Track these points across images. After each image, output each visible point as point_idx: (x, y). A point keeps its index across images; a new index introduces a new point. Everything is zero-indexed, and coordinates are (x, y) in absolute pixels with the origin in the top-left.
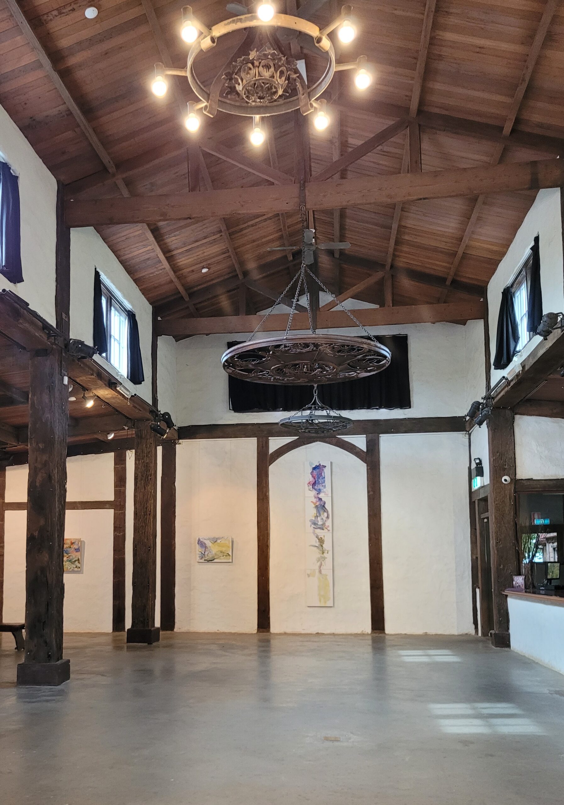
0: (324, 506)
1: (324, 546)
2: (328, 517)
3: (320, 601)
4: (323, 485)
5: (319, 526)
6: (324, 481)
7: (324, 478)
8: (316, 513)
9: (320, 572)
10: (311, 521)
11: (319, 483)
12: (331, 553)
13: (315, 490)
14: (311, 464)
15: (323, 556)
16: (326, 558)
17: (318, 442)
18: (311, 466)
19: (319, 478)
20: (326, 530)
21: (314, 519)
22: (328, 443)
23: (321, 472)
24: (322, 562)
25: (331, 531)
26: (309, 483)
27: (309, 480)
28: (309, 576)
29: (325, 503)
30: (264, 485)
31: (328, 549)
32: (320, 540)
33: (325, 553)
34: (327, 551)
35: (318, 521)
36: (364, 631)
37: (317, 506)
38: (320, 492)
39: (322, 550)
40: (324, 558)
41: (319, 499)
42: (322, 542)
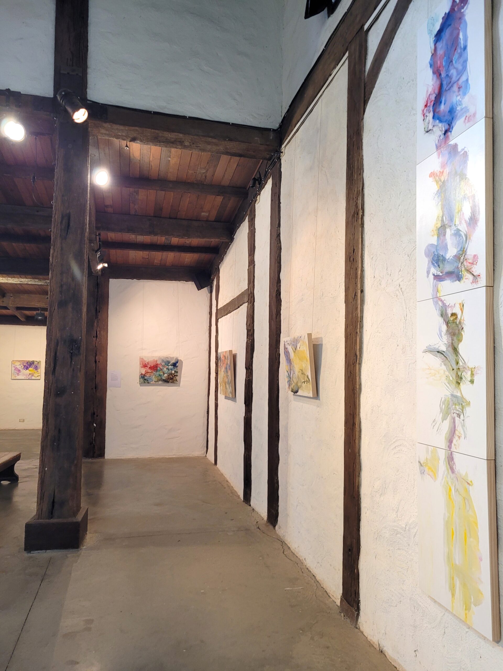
2: (473, 219)
3: (452, 591)
4: (461, 82)
5: (448, 268)
6: (465, 62)
8: (441, 214)
9: (450, 461)
10: (428, 251)
11: (451, 85)
13: (441, 120)
14: (431, 24)
16: (469, 403)
18: (431, 32)
19: (452, 61)
20: (467, 281)
21: (435, 240)
23: (455, 34)
26: (425, 106)
27: (427, 91)
28: (422, 468)
29: (465, 158)
31: (471, 365)
32: (450, 323)
33: (465, 383)
34: (469, 373)
35: (446, 248)
37: (444, 182)
38: (453, 119)
39: (455, 367)
40: (462, 405)
41: (449, 153)
42: (457, 332)
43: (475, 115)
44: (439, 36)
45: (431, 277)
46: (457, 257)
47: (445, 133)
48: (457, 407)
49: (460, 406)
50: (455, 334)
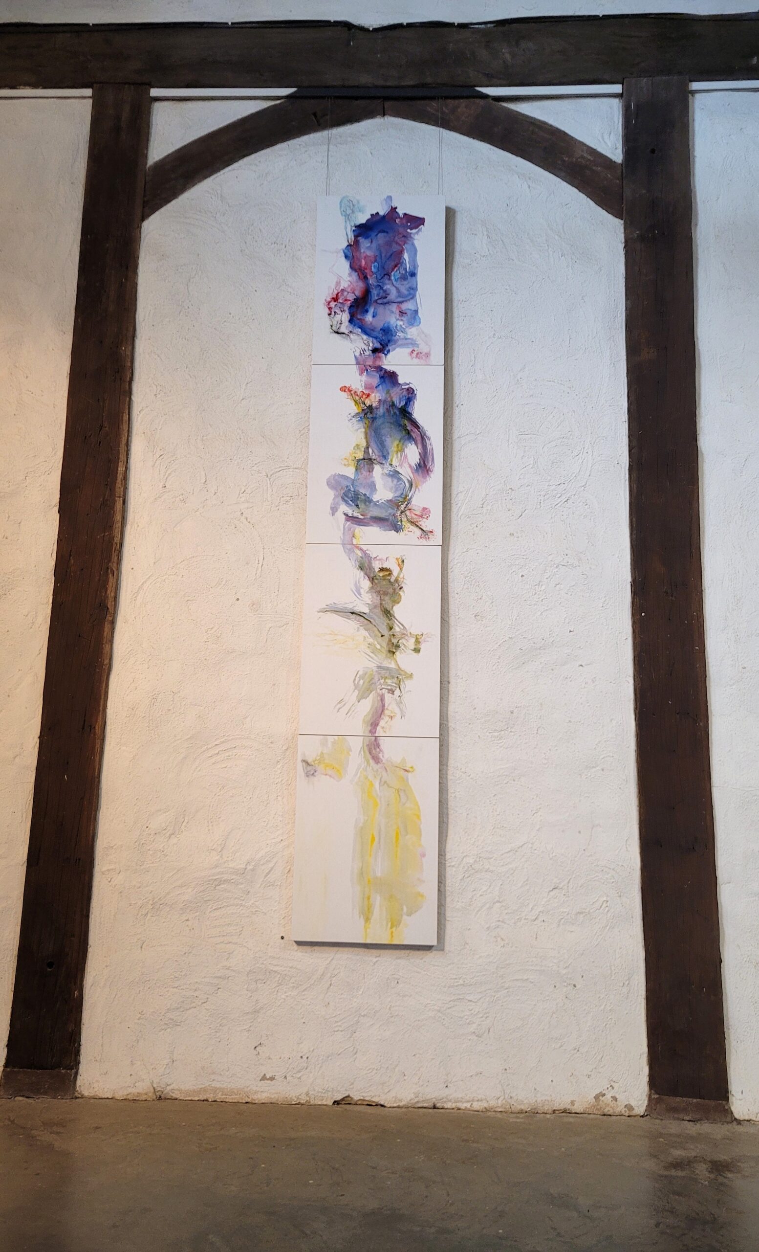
0: (405, 413)
1: (398, 611)
2: (423, 467)
3: (367, 914)
4: (404, 306)
5: (375, 512)
6: (413, 290)
7: (413, 274)
8: (364, 444)
9: (373, 749)
10: (335, 482)
11: (385, 301)
12: (432, 648)
13: (365, 332)
14: (348, 207)
15: (393, 665)
16: (411, 676)
17: (390, 120)
18: (347, 217)
19: (388, 275)
20: (410, 534)
21: (350, 472)
22: (436, 124)
23: (395, 248)
24: (388, 697)
25: (438, 538)
26: (335, 299)
27: (338, 283)
28: (310, 769)
29: (410, 396)
31: (415, 631)
32: (377, 579)
33: (405, 652)
34: (413, 640)
35: (373, 487)
36: (609, 1096)
37: (370, 407)
38: (389, 341)
39: (386, 632)
40: (398, 678)
41: (381, 377)
42: (391, 591)
43: (427, 355)
44: (363, 230)
45: (341, 516)
46: (394, 504)
47: (375, 351)
48: (389, 681)
49: (395, 680)
50: (386, 594)
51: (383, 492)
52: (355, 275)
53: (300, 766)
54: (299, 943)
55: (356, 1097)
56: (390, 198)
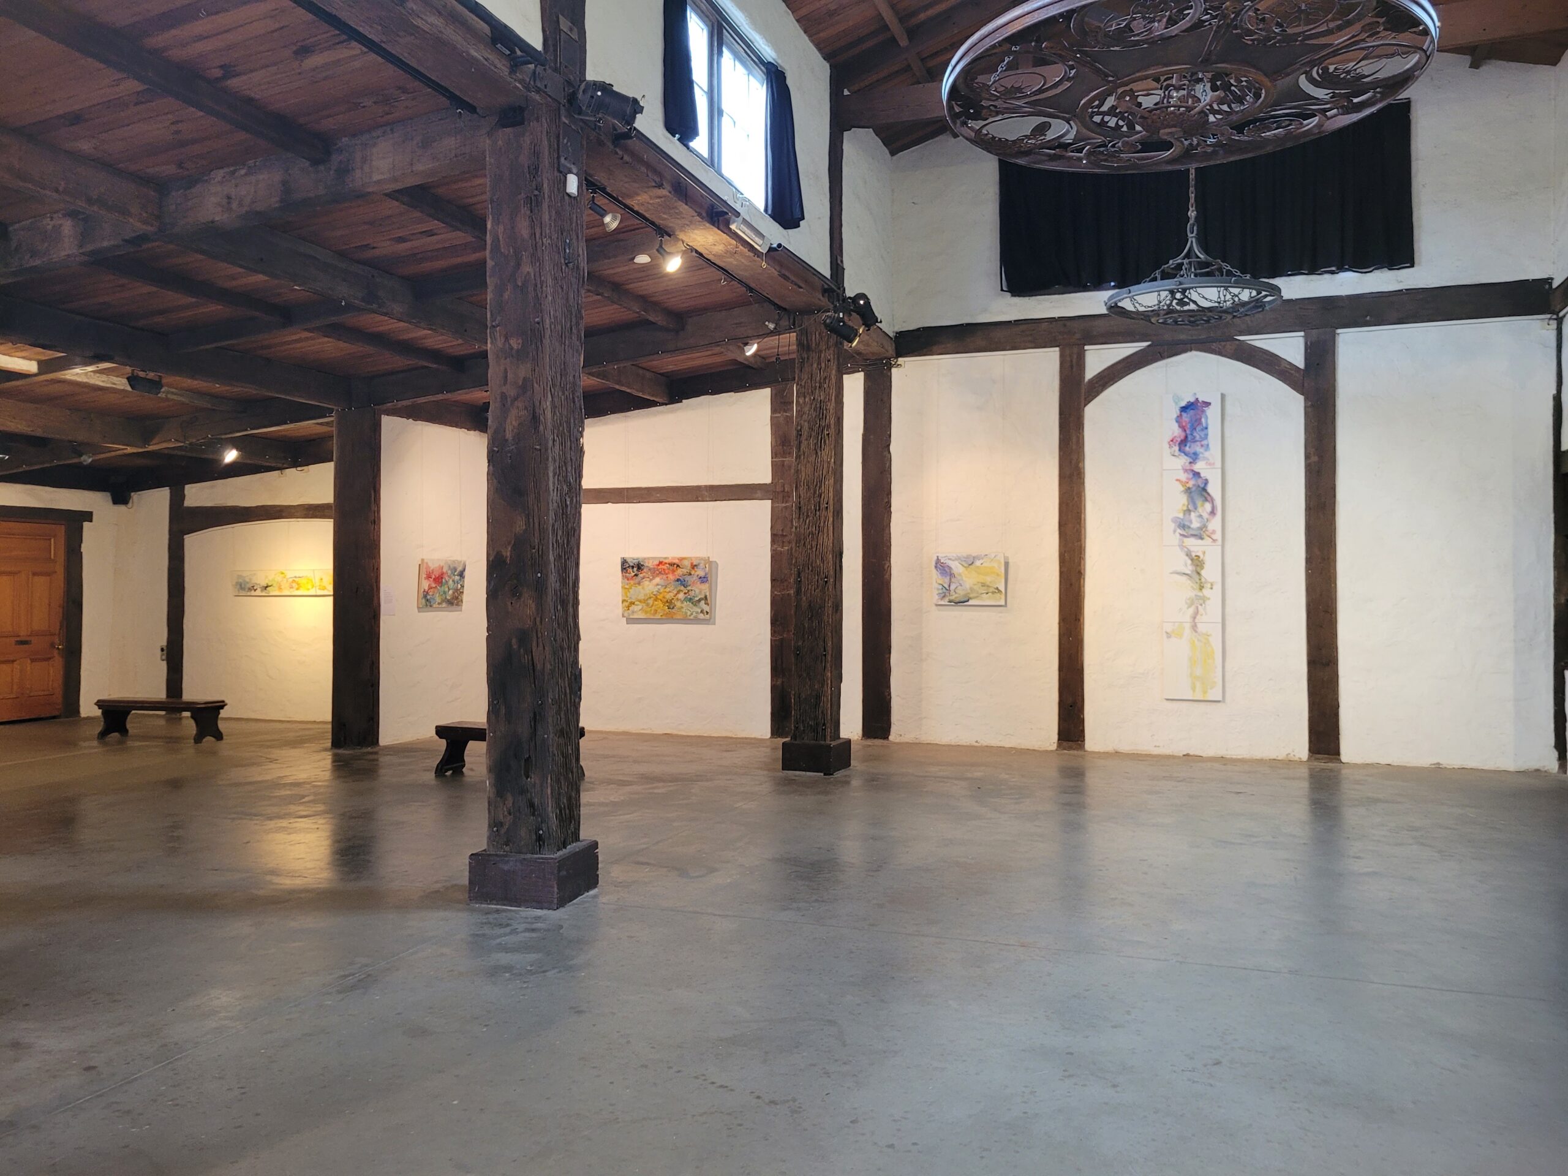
0: (1204, 489)
1: (1203, 572)
2: (1213, 513)
3: (1194, 689)
4: (1203, 443)
5: (1192, 532)
6: (1207, 435)
7: (1206, 428)
8: (1186, 503)
9: (1194, 627)
10: (1175, 520)
11: (1194, 441)
12: (1218, 587)
13: (1186, 455)
14: (1177, 399)
15: (1201, 595)
16: (1209, 599)
17: (1194, 353)
18: (1176, 403)
19: (1195, 429)
20: (1208, 541)
21: (1181, 515)
22: (1216, 354)
23: (1198, 417)
24: (1200, 607)
25: (1220, 542)
26: (1172, 441)
27: (1173, 434)
28: (1169, 635)
29: (1206, 482)
30: (1074, 447)
31: (1211, 581)
32: (1194, 560)
33: (1207, 589)
34: (1210, 584)
35: (1191, 522)
36: (1292, 755)
37: (1189, 488)
38: (1196, 458)
39: (1198, 581)
40: (1204, 599)
41: (1194, 475)
42: (1199, 564)
43: (1214, 464)
44: (1184, 409)
45: (1178, 535)
46: (1200, 529)
47: (1190, 463)
48: (1200, 601)
50: (1197, 566)
51: (1195, 524)
52: (1180, 430)
53: (1165, 635)
54: (1167, 700)
55: (1191, 753)
56: (1195, 394)
